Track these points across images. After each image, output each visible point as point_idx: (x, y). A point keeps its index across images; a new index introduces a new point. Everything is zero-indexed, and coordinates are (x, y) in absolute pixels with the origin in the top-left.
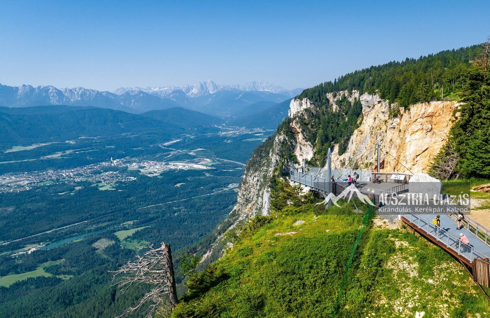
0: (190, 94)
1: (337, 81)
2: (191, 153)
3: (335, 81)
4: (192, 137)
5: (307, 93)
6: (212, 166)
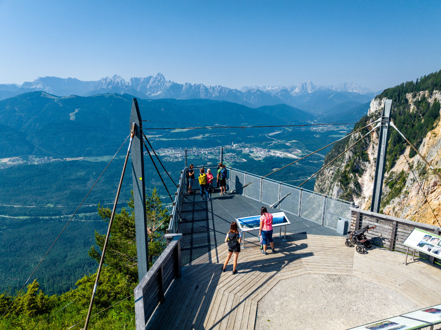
0: (293, 93)
2: (287, 144)
3: (417, 81)
4: (290, 130)
5: (387, 93)
6: (302, 156)
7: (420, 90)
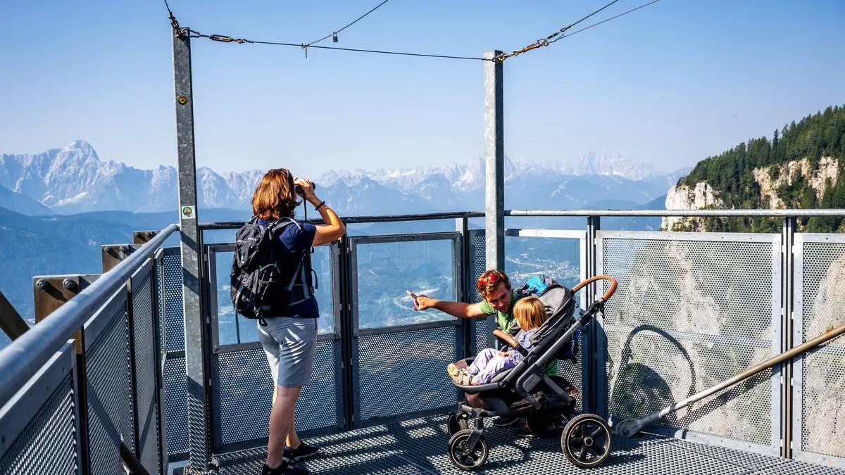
0: (459, 183)
1: (780, 136)
3: (776, 136)
5: (705, 171)
7: (786, 160)
